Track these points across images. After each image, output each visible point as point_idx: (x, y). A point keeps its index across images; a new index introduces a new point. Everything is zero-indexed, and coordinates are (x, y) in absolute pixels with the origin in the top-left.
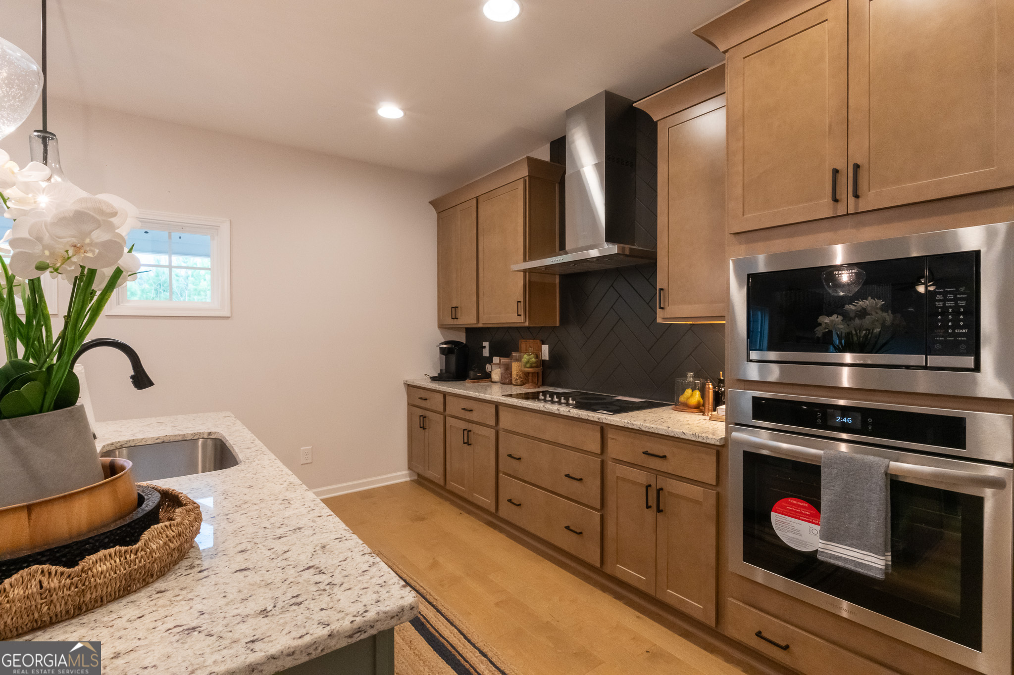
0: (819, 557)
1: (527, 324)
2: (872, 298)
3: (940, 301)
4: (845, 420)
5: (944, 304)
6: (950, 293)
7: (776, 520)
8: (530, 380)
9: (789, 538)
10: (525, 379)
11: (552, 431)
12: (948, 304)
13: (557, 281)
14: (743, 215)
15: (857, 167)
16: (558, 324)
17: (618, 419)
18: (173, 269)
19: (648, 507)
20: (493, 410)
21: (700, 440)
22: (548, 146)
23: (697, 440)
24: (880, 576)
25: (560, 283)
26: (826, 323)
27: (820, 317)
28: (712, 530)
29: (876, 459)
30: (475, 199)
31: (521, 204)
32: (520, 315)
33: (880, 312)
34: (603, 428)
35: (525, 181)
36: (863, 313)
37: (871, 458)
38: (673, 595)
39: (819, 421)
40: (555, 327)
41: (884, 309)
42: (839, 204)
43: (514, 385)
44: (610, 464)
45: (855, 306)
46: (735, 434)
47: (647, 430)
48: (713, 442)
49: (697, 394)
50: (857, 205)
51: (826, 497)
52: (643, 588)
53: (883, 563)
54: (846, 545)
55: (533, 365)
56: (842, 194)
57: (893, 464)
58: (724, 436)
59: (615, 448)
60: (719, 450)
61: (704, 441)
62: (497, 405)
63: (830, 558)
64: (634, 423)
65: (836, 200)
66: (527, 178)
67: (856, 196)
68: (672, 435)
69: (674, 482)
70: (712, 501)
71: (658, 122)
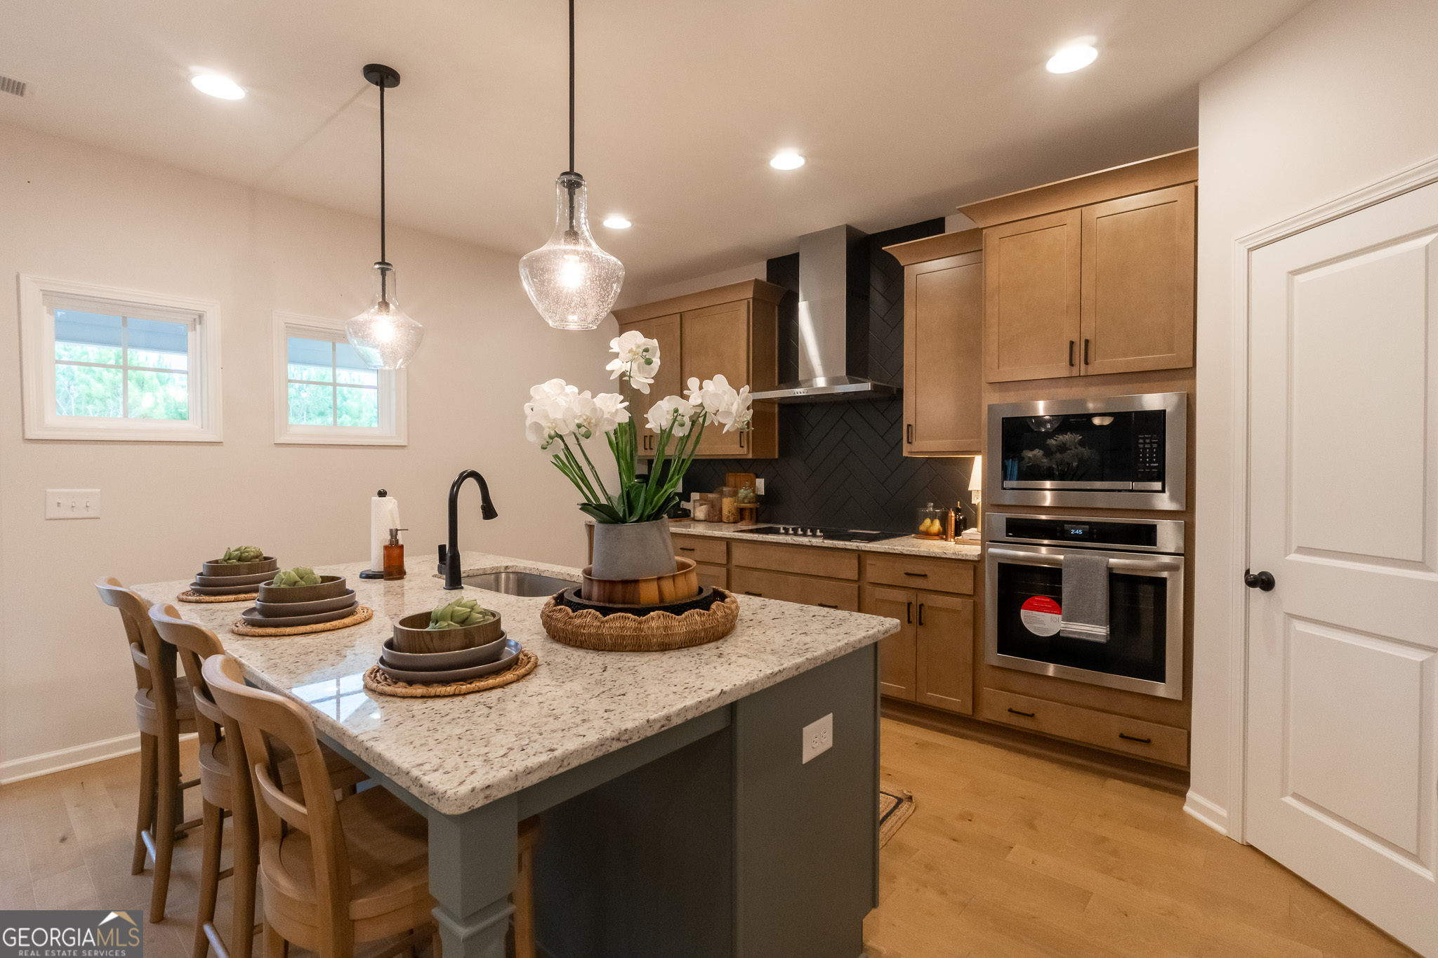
0: (1061, 634)
1: (750, 456)
2: (1071, 433)
3: (1141, 443)
4: (1077, 532)
5: (1144, 446)
6: (1147, 438)
7: (1025, 616)
8: (747, 517)
9: (1035, 628)
10: (740, 515)
11: (799, 564)
12: (1147, 446)
13: (776, 410)
14: (998, 369)
15: (1087, 342)
16: (777, 457)
17: (878, 546)
18: (337, 387)
19: (909, 622)
20: (724, 547)
21: (960, 557)
22: (765, 263)
23: (957, 558)
24: (1103, 641)
25: (780, 412)
26: (1029, 458)
27: (1024, 451)
28: (971, 633)
29: (1101, 557)
30: (679, 314)
31: (745, 326)
32: (742, 447)
33: (1079, 447)
34: (860, 554)
35: (749, 303)
36: (1063, 448)
37: (1097, 557)
38: (933, 698)
39: (1058, 534)
40: (773, 460)
41: (1082, 443)
42: (1074, 368)
43: (725, 523)
44: (868, 588)
45: (1056, 440)
46: (991, 550)
47: (908, 553)
48: (971, 558)
49: (937, 523)
50: (1086, 370)
51: (1066, 588)
52: (904, 696)
53: (1105, 631)
54: (1081, 623)
55: (751, 500)
56: (1076, 361)
57: (1112, 560)
58: (980, 553)
59: (874, 572)
60: (975, 565)
61: (964, 558)
62: (729, 542)
63: (1069, 633)
64: (895, 548)
65: (1072, 364)
66: (751, 301)
67: (1086, 363)
68: (934, 555)
69: (934, 597)
70: (970, 608)
71: (905, 267)
